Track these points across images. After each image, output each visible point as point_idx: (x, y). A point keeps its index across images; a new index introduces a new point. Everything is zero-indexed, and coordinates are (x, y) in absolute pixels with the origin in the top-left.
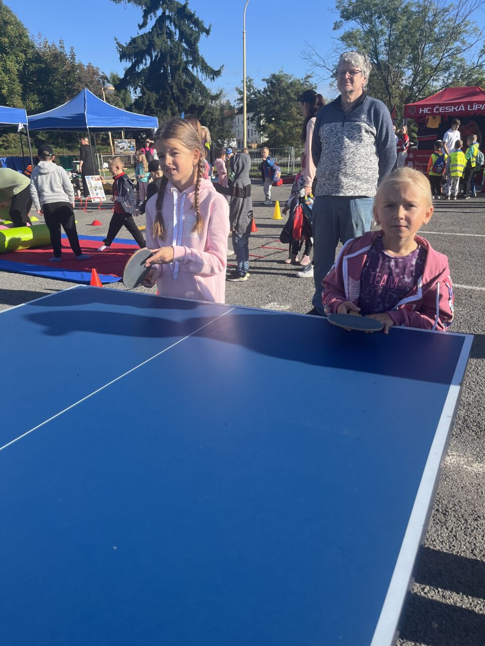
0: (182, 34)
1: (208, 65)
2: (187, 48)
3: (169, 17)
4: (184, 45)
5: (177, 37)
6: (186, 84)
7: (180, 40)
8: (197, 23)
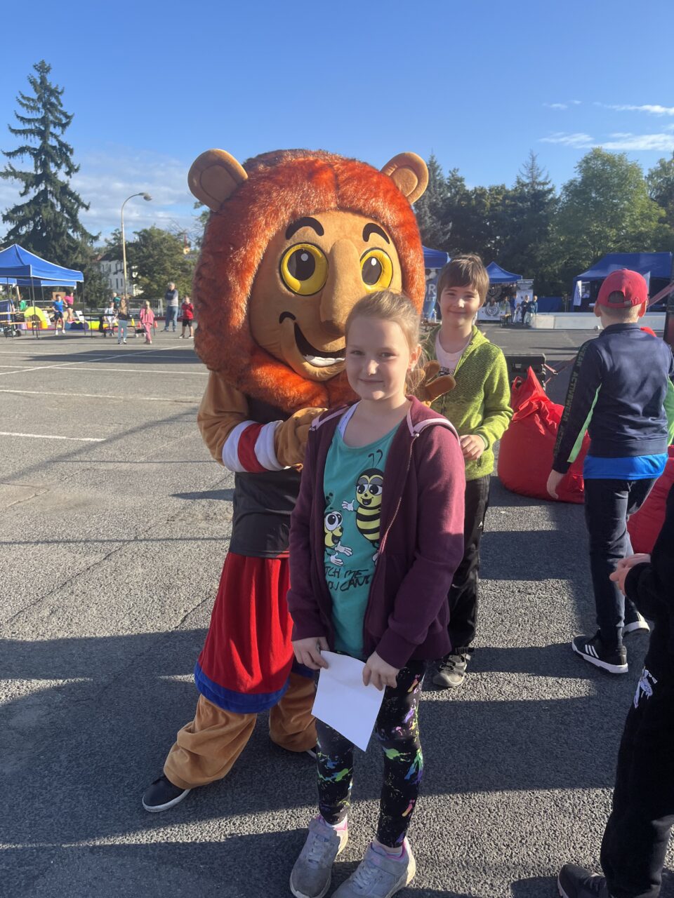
0: (63, 206)
1: (88, 231)
2: (69, 217)
3: (51, 192)
4: (66, 216)
5: (58, 209)
6: (69, 247)
7: (62, 210)
8: (77, 199)
